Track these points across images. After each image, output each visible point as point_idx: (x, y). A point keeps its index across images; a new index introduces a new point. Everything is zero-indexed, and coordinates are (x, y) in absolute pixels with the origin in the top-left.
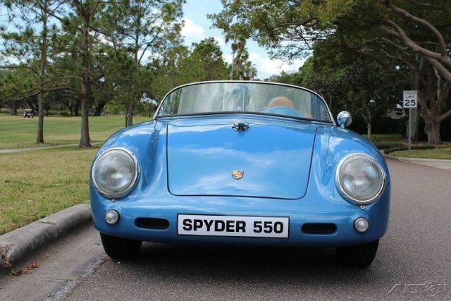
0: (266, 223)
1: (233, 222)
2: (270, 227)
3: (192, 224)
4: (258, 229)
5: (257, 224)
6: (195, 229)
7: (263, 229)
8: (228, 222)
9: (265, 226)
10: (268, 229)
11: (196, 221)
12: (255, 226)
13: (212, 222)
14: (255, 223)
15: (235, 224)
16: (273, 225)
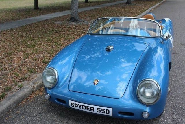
0: (102, 109)
1: (89, 107)
2: (104, 111)
3: (74, 105)
4: (99, 111)
5: (99, 109)
6: (75, 107)
7: (101, 111)
8: (87, 107)
9: (102, 111)
10: (103, 112)
11: (75, 104)
12: (98, 110)
13: (81, 105)
14: (98, 109)
15: (90, 108)
16: (105, 111)
